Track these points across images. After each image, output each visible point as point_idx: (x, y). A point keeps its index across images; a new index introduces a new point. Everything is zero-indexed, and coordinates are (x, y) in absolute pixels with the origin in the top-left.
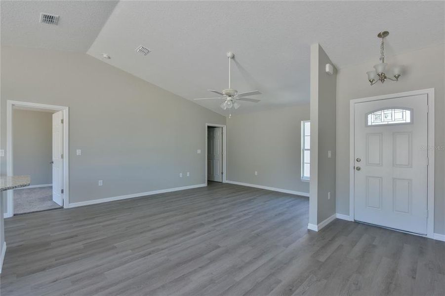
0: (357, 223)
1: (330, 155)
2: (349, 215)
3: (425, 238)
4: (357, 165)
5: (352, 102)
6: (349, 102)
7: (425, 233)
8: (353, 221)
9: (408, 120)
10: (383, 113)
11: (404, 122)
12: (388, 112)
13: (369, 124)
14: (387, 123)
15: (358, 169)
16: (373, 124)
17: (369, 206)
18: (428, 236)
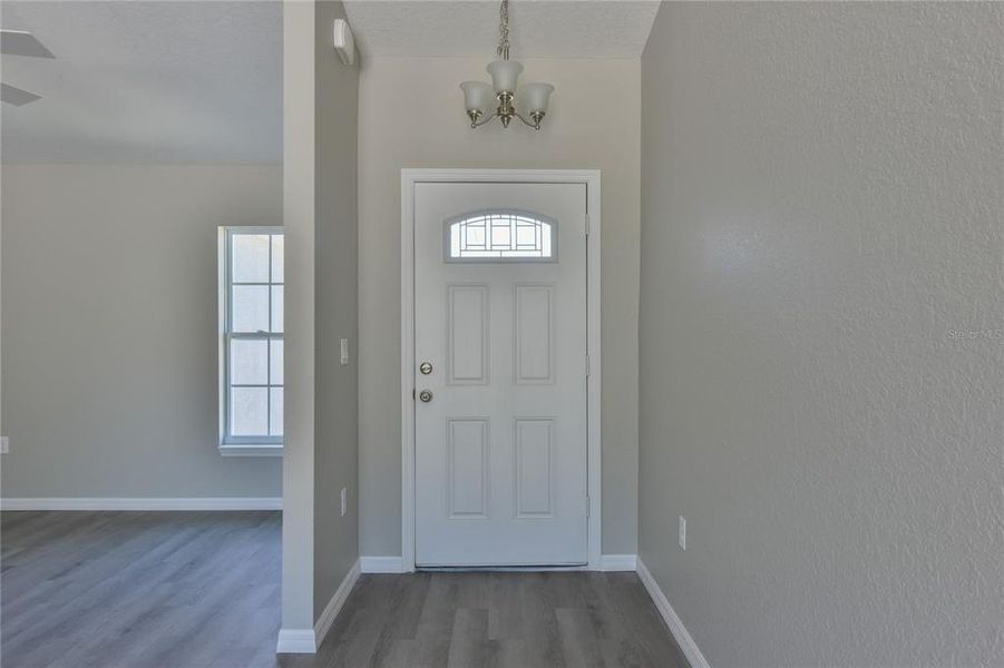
0: (423, 573)
1: (344, 356)
2: (400, 555)
3: (584, 572)
4: (423, 384)
5: (408, 175)
6: (399, 174)
7: (584, 561)
8: (412, 570)
9: (547, 253)
10: (488, 222)
11: (537, 254)
12: (501, 221)
13: (455, 253)
14: (497, 254)
15: (427, 397)
16: (465, 254)
17: (456, 514)
18: (592, 567)
